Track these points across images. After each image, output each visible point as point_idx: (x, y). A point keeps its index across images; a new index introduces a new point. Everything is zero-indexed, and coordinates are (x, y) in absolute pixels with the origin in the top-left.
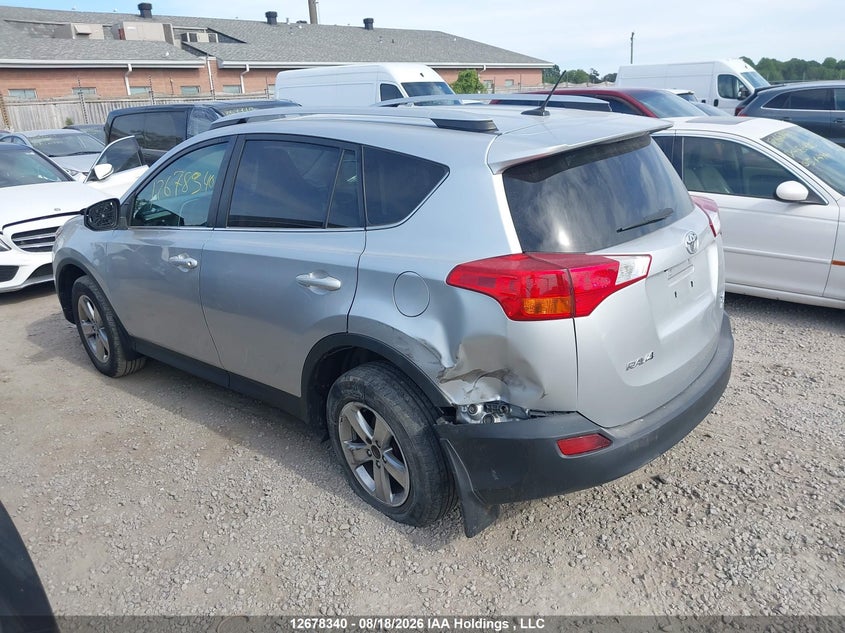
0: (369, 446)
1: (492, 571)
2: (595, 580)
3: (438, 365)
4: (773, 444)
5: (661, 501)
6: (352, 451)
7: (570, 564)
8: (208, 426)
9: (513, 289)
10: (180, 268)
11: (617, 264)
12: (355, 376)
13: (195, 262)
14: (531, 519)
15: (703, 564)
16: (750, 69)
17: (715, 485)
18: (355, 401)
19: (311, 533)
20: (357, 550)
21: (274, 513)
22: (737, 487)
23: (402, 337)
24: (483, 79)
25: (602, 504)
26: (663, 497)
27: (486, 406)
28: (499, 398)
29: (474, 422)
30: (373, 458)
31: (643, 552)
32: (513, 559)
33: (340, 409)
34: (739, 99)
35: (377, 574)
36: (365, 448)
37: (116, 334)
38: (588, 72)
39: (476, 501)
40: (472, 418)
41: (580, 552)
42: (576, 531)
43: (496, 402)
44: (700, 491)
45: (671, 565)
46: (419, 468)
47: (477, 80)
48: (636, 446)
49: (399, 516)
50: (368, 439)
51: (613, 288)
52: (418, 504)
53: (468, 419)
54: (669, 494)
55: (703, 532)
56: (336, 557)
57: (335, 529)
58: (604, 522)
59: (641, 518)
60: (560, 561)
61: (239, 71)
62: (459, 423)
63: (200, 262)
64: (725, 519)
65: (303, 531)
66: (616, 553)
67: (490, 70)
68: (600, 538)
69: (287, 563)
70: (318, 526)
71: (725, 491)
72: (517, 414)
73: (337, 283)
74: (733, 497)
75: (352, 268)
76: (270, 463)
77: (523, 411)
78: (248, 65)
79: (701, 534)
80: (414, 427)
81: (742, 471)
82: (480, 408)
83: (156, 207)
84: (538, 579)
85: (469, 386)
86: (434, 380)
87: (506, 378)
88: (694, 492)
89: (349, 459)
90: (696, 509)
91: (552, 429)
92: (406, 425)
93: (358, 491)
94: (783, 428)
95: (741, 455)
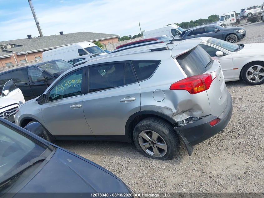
0: (150, 142)
1: (197, 164)
2: (223, 158)
3: (172, 112)
4: (243, 115)
5: (226, 135)
6: (144, 145)
7: (215, 156)
8: (90, 154)
9: (189, 86)
10: (74, 108)
11: (211, 75)
12: (144, 123)
13: (81, 105)
14: (198, 149)
15: (246, 146)
16: (178, 27)
17: (236, 128)
18: (144, 130)
19: (143, 171)
20: (159, 170)
21: (128, 169)
22: (242, 127)
23: (159, 107)
24: (102, 43)
25: (212, 140)
26: (226, 134)
27: (186, 120)
28: (189, 117)
29: (184, 125)
30: (152, 145)
31: (230, 148)
32: (200, 159)
33: (139, 134)
34: (178, 35)
35: (168, 174)
36: (149, 143)
37: (47, 136)
38: (128, 36)
39: (190, 146)
40: (183, 124)
41: (215, 153)
42: (211, 148)
43: (189, 118)
44: (234, 130)
45: (239, 148)
46: (170, 142)
47: (100, 44)
48: (225, 120)
49: (164, 159)
50: (150, 140)
51: (212, 81)
52: (171, 153)
53: (182, 125)
54: (227, 133)
55: (241, 139)
56: (154, 174)
57: (149, 167)
58: (216, 144)
59: (224, 140)
60: (212, 156)
61: (24, 55)
62: (179, 126)
63: (83, 105)
64: (244, 135)
65: (140, 171)
66: (224, 150)
67: (103, 40)
68: (218, 148)
69: (142, 179)
70: (144, 168)
71: (240, 129)
72: (195, 119)
73: (134, 98)
74: (242, 129)
75: (138, 93)
76: (117, 158)
77: (197, 118)
78: (27, 52)
79: (241, 140)
80: (166, 131)
81: (240, 123)
82: (185, 121)
83: (55, 94)
84: (209, 162)
85: (181, 116)
86: (171, 116)
87: (191, 111)
88: (233, 131)
89: (143, 148)
90: (236, 135)
91: (206, 120)
92: (164, 131)
93: (148, 156)
94: (243, 111)
95: (238, 120)
